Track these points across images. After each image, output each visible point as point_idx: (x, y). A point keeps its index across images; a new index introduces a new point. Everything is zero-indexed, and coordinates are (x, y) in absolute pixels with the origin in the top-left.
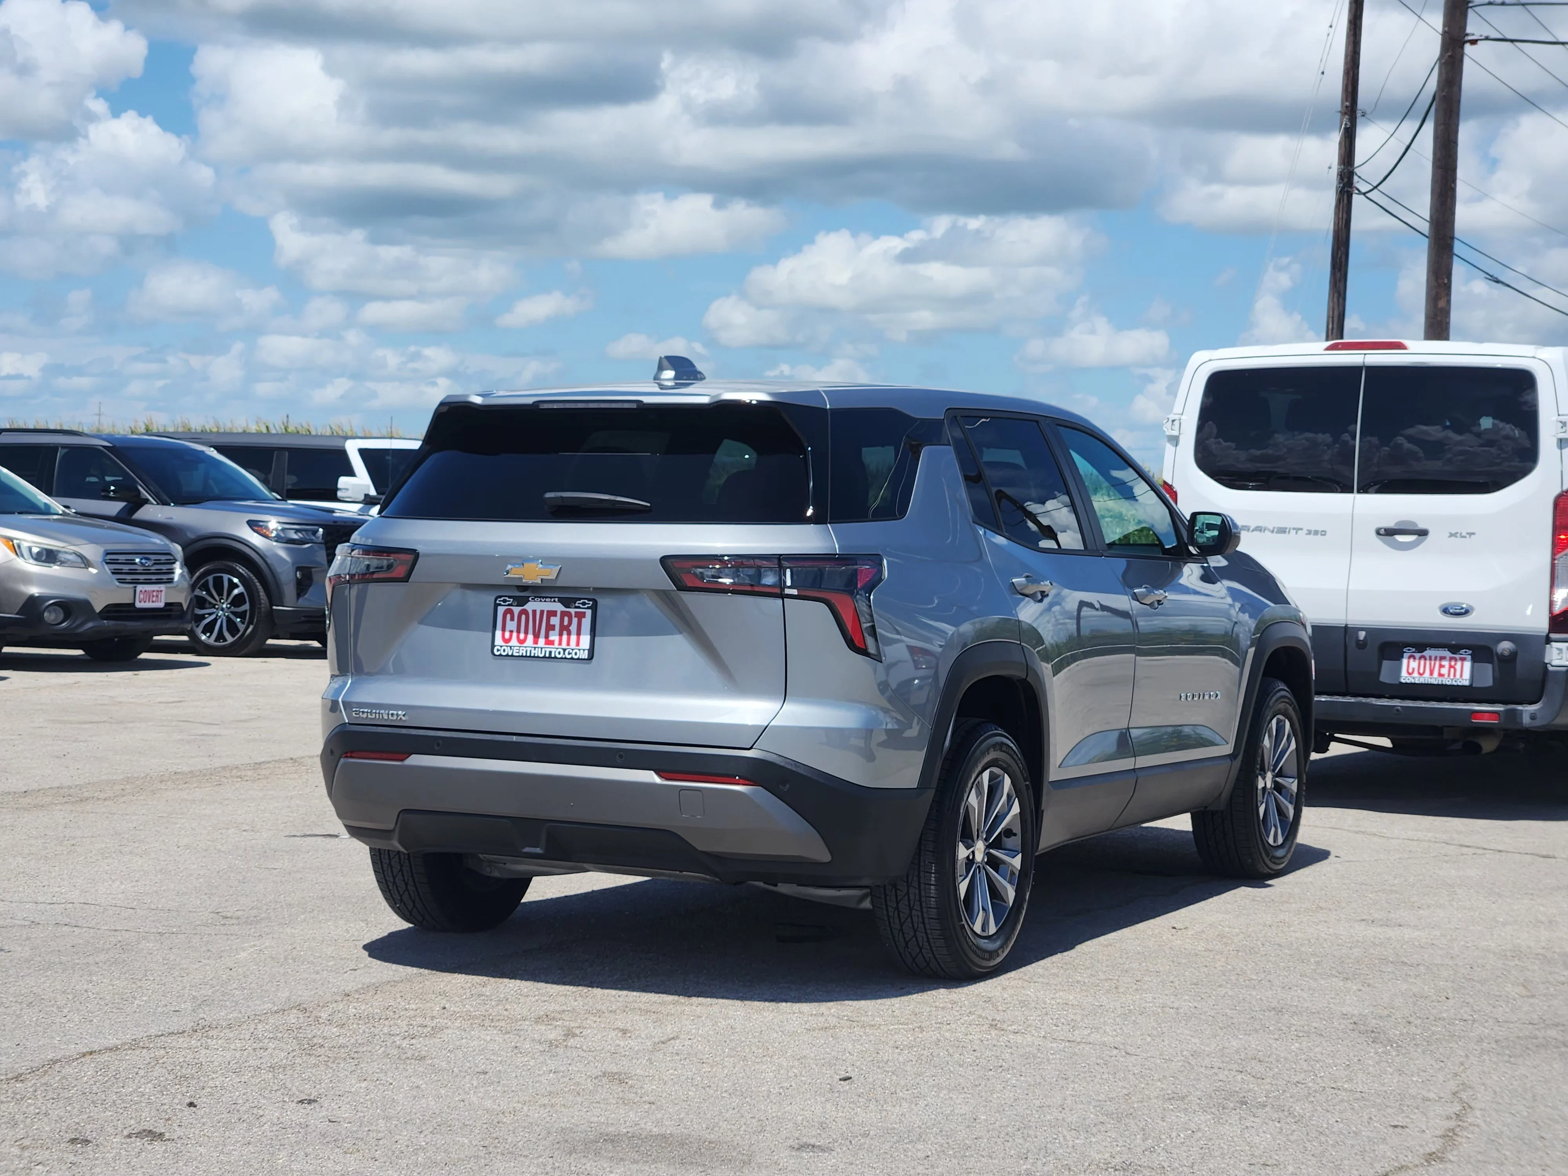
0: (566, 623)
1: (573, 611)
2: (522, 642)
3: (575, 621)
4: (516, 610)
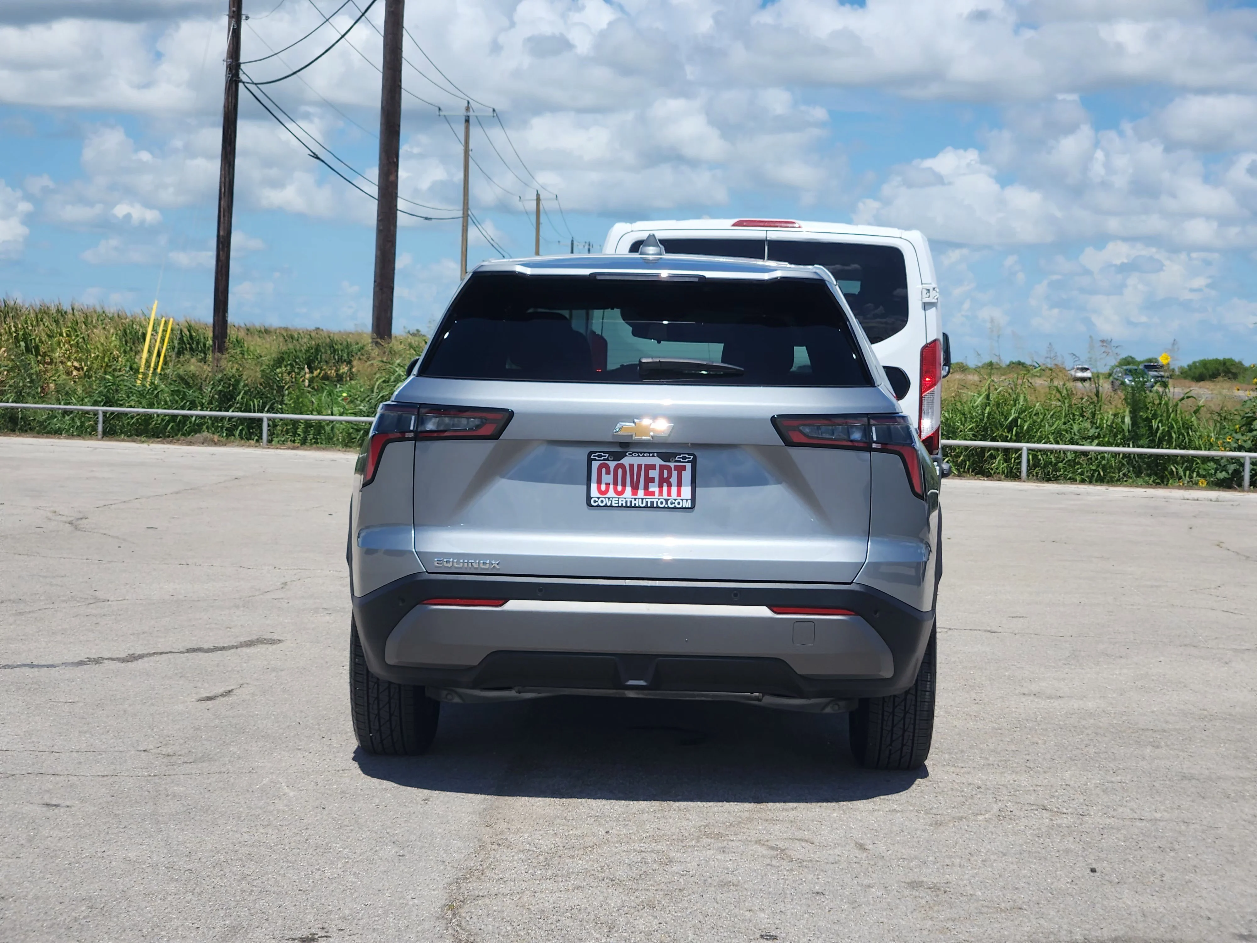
0: (665, 475)
1: (672, 465)
2: (620, 493)
3: (675, 473)
4: (612, 464)
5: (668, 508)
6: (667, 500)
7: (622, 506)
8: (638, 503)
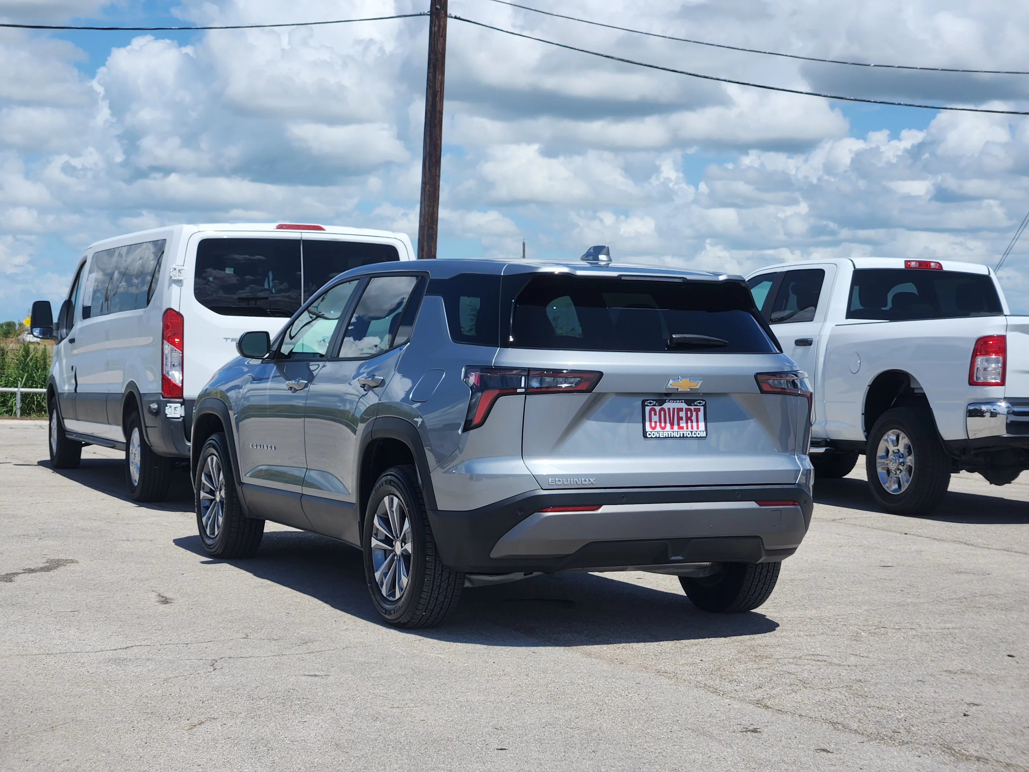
0: (689, 415)
1: (692, 408)
2: (663, 428)
3: (694, 413)
4: (657, 408)
5: (693, 437)
6: (692, 432)
7: (666, 437)
8: (675, 435)
